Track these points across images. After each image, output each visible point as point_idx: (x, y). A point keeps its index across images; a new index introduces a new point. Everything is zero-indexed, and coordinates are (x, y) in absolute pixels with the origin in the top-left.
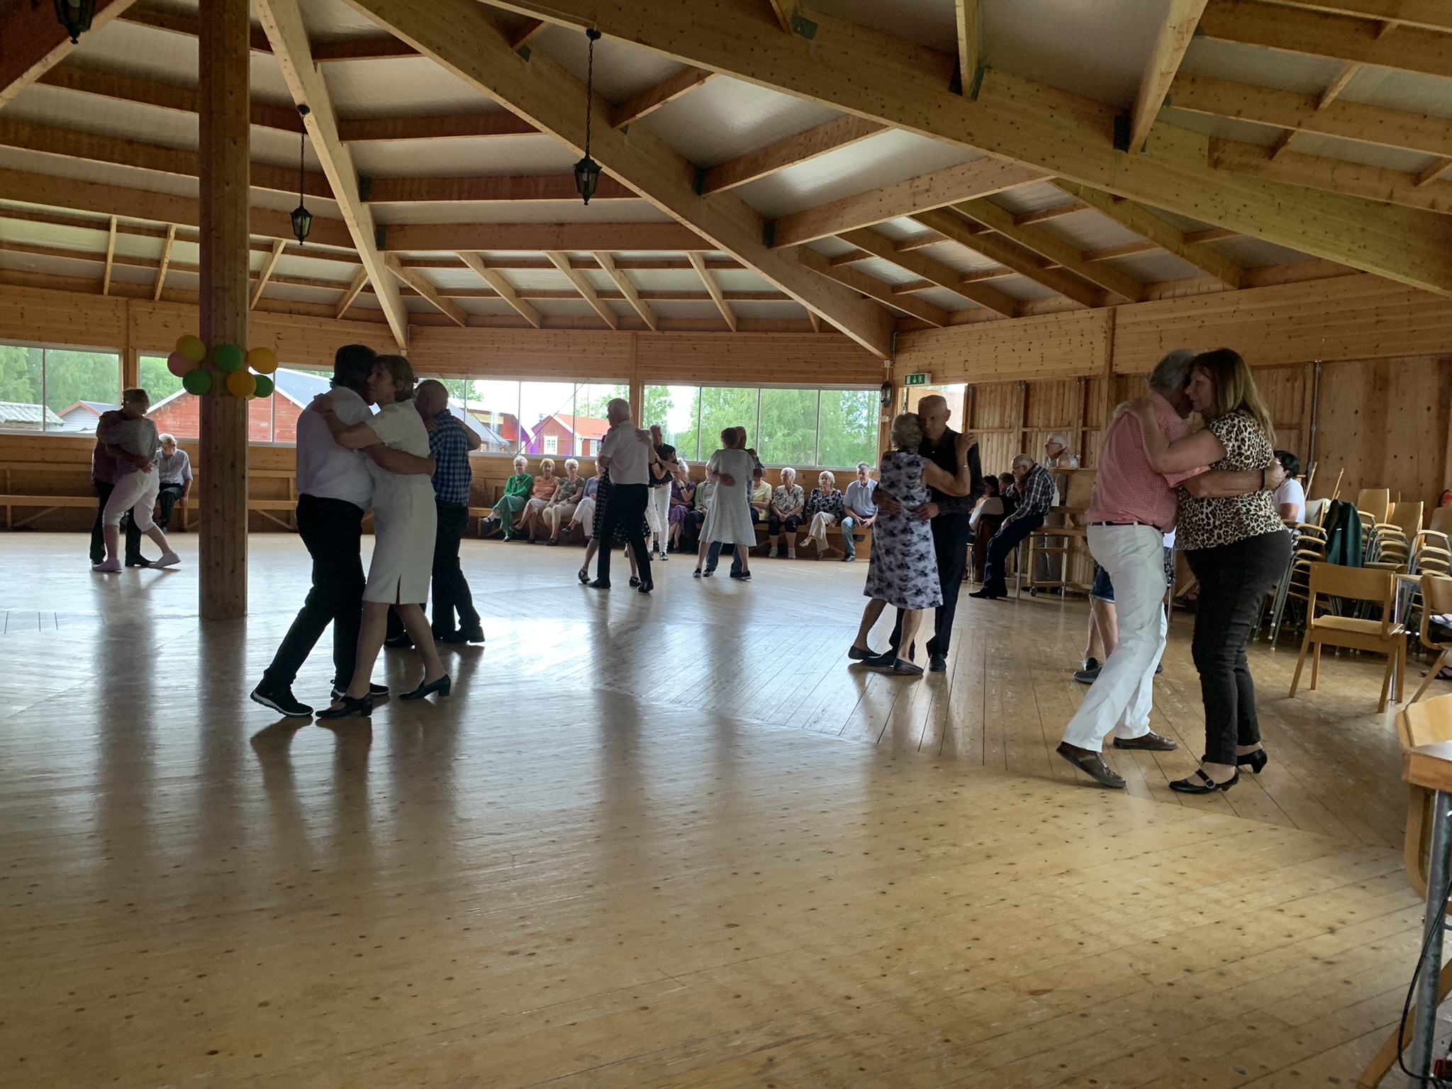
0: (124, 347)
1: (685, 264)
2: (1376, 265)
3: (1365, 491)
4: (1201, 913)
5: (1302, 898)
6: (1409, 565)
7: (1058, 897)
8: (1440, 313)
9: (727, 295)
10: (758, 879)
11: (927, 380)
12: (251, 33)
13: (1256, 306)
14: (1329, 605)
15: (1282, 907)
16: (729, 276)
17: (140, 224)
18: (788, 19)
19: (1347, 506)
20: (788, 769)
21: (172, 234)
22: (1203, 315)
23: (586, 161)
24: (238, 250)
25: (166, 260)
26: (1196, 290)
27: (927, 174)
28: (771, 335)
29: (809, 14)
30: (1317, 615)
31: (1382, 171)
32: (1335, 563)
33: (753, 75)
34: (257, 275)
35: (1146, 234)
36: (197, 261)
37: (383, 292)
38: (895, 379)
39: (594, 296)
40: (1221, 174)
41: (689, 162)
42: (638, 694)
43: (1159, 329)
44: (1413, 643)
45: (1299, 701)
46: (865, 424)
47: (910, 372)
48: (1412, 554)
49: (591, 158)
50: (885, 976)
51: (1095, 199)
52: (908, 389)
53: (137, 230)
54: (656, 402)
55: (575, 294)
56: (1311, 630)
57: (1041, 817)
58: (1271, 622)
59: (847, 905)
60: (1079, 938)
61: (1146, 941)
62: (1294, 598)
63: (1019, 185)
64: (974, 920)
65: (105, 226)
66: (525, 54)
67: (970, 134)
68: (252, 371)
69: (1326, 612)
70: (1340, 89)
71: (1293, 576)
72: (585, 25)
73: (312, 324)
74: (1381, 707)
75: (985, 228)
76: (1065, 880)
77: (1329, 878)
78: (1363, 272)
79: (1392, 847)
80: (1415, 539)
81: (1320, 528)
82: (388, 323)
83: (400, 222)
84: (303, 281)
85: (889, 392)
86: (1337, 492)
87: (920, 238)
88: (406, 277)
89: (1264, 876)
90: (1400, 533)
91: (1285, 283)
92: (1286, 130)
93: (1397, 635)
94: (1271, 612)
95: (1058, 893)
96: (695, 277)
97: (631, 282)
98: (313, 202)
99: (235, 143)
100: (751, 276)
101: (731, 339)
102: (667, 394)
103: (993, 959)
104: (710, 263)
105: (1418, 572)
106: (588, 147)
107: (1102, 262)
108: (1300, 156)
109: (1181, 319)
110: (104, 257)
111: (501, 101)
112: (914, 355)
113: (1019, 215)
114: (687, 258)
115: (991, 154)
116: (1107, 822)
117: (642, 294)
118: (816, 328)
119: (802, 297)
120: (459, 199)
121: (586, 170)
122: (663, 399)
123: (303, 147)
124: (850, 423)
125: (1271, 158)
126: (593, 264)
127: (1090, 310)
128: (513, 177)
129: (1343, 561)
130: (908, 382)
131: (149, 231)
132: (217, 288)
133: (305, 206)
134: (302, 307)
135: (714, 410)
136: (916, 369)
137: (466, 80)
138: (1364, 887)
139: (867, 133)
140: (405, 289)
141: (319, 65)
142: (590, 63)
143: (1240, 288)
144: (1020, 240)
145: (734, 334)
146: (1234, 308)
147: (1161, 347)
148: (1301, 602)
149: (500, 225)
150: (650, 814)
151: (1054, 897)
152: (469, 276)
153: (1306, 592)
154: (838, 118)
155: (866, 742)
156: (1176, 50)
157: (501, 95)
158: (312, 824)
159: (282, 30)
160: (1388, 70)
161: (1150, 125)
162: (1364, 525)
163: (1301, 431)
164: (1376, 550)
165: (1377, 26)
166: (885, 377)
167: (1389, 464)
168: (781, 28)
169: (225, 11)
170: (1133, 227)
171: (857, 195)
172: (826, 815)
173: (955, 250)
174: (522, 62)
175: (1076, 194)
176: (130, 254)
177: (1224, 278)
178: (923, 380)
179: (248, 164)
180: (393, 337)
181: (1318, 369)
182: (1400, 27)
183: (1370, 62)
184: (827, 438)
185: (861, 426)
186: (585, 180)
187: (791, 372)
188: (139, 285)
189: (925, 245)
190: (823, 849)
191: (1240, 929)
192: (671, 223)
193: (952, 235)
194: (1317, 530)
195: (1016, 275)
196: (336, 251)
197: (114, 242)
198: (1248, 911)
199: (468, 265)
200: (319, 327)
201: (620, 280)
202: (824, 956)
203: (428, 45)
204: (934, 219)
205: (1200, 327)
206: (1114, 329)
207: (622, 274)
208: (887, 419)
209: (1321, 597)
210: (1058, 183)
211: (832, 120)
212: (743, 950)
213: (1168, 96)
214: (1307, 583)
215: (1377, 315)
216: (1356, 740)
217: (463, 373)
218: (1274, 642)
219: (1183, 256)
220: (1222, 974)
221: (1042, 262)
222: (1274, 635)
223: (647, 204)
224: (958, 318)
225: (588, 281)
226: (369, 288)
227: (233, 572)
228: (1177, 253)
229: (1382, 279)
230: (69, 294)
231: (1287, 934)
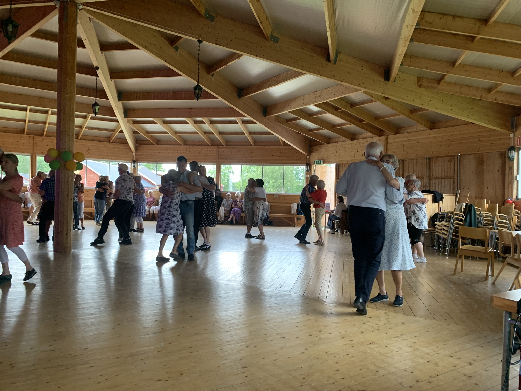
0: (32, 153)
1: (235, 122)
2: (477, 121)
3: (477, 200)
4: (422, 358)
5: (459, 351)
6: (494, 227)
7: (369, 353)
8: (500, 137)
9: (250, 133)
10: (256, 348)
11: (322, 163)
12: (78, 41)
13: (437, 135)
14: (466, 241)
15: (452, 355)
16: (251, 126)
17: (38, 109)
18: (269, 36)
19: (471, 206)
20: (269, 306)
21: (50, 112)
22: (418, 139)
23: (198, 86)
24: (71, 117)
25: (48, 122)
26: (415, 130)
27: (320, 90)
28: (266, 147)
29: (276, 34)
30: (462, 245)
31: (477, 88)
32: (468, 226)
33: (257, 56)
34: (81, 127)
35: (397, 110)
36: (56, 122)
37: (127, 133)
38: (310, 162)
39: (203, 134)
40: (422, 89)
41: (236, 87)
42: (215, 278)
43: (403, 144)
44: (497, 254)
45: (457, 276)
46: (302, 178)
47: (316, 159)
48: (495, 222)
49: (200, 84)
50: (302, 386)
51: (379, 98)
52: (315, 166)
53: (37, 111)
54: (228, 171)
55: (196, 133)
56: (460, 250)
57: (363, 322)
58: (446, 248)
59: (289, 358)
60: (376, 369)
61: (401, 370)
62: (454, 238)
63: (352, 94)
64: (337, 363)
65: (25, 110)
66: (177, 49)
67: (334, 76)
68: (75, 161)
69: (466, 244)
70: (462, 60)
71: (453, 231)
72: (197, 38)
73: (101, 144)
74: (486, 278)
75: (342, 109)
76: (371, 346)
77: (469, 343)
78: (473, 123)
79: (492, 331)
80: (496, 217)
81: (462, 213)
82: (128, 144)
83: (133, 108)
84: (98, 129)
85: (308, 167)
86: (468, 201)
87: (318, 113)
88: (135, 128)
89: (444, 343)
90: (490, 215)
91: (446, 127)
92: (444, 74)
93: (491, 252)
94: (446, 244)
95: (369, 351)
96: (239, 127)
97: (216, 129)
98: (100, 101)
99: (70, 80)
100: (258, 126)
101: (252, 149)
102: (231, 168)
103: (344, 378)
104: (244, 122)
105: (497, 229)
106: (198, 81)
107: (382, 121)
108: (449, 83)
109: (411, 140)
110: (25, 121)
111: (168, 65)
112: (317, 154)
113: (352, 104)
114: (236, 120)
115: (341, 83)
116: (387, 323)
117: (220, 133)
118: (282, 145)
119: (277, 134)
120: (154, 100)
121: (198, 89)
122: (230, 170)
123: (97, 81)
124: (297, 178)
125: (439, 84)
126: (202, 122)
127: (379, 137)
128: (173, 92)
129: (470, 225)
130: (315, 163)
131: (42, 112)
132: (63, 131)
133: (97, 102)
134: (98, 139)
135: (248, 174)
136: (318, 159)
137: (155, 58)
138: (482, 347)
139: (298, 76)
140: (134, 131)
141: (103, 53)
142: (199, 51)
143: (431, 129)
144: (353, 113)
145: (253, 147)
146: (429, 136)
147: (404, 150)
148: (457, 240)
149: (169, 109)
150: (216, 324)
151: (367, 353)
152: (158, 127)
153: (457, 236)
154: (288, 70)
155: (299, 295)
156: (404, 47)
157: (168, 63)
158: (87, 330)
159: (89, 40)
160: (478, 53)
161: (397, 72)
162: (477, 212)
163: (454, 179)
164: (482, 221)
165: (473, 38)
166: (307, 161)
167: (485, 190)
168: (266, 39)
169: (68, 33)
170: (392, 108)
171: (296, 98)
172: (283, 323)
173: (330, 117)
174: (176, 52)
175: (372, 97)
176: (34, 120)
177: (425, 126)
178: (320, 162)
179: (75, 87)
180: (130, 149)
181: (459, 157)
182: (481, 38)
183: (471, 50)
184: (289, 183)
185: (300, 179)
186: (197, 92)
187: (274, 160)
188: (37, 131)
189: (320, 115)
190: (281, 336)
191: (436, 364)
192: (230, 108)
193: (329, 112)
194: (461, 214)
195: (352, 125)
196: (109, 118)
197: (28, 115)
198: (439, 357)
199: (158, 123)
200: (103, 146)
201: (212, 128)
202: (279, 379)
203: (142, 45)
204: (322, 106)
205: (417, 143)
206: (387, 144)
207: (213, 126)
208: (308, 176)
209: (463, 238)
210: (365, 93)
211: (286, 72)
212: (248, 377)
213: (402, 62)
214: (458, 233)
215: (479, 138)
216: (478, 290)
217: (156, 161)
218: (448, 255)
219: (410, 118)
220: (430, 382)
221: (361, 121)
222: (447, 253)
223: (221, 101)
224: (332, 141)
225: (201, 129)
226: (122, 131)
227: (67, 234)
228: (408, 117)
229: (480, 126)
230: (12, 134)
231: (454, 365)
